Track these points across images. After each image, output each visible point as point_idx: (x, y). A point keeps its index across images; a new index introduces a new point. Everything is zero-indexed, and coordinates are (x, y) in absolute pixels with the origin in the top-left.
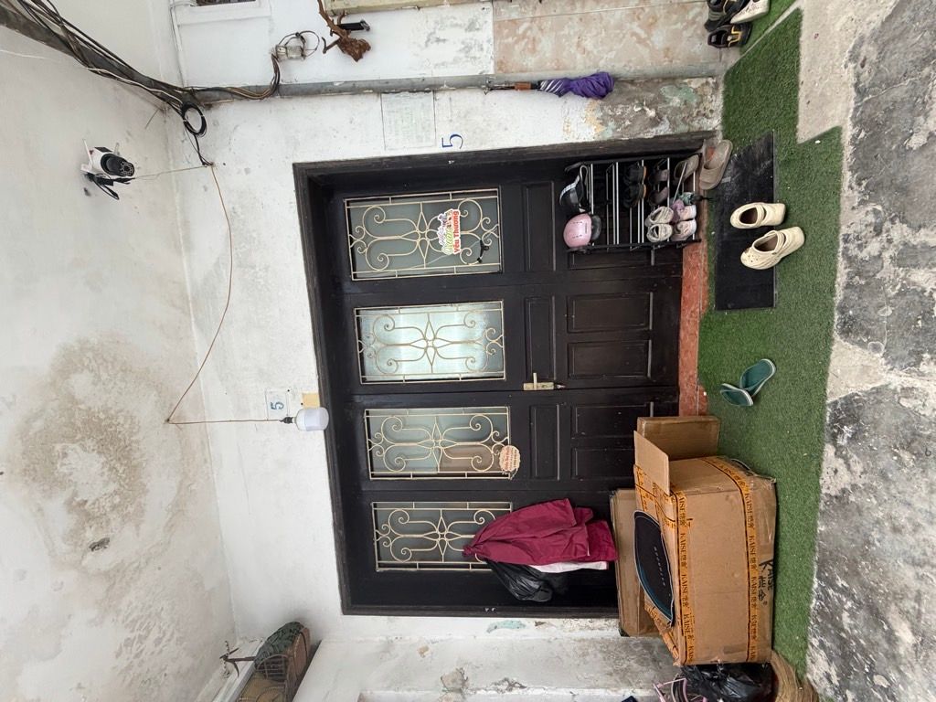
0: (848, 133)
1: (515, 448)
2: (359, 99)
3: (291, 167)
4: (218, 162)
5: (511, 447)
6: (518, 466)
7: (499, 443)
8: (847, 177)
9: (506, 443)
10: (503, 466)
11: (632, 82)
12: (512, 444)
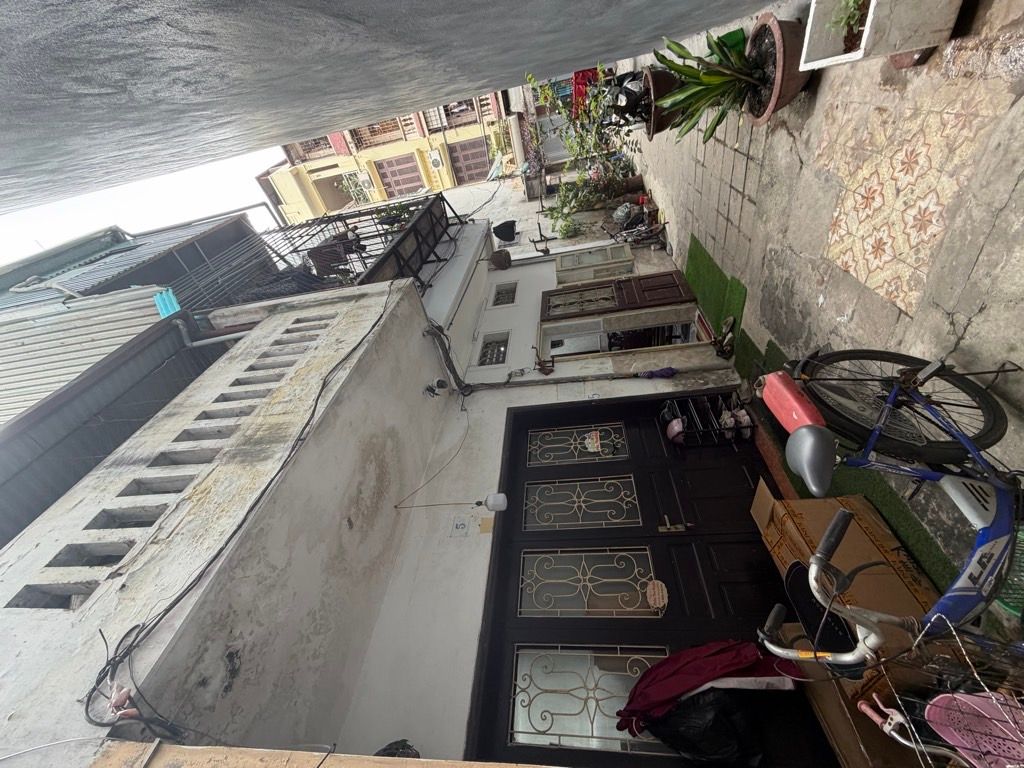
0: (773, 339)
1: (660, 583)
2: (547, 387)
3: (506, 410)
4: (469, 409)
5: (656, 582)
6: (666, 601)
7: (644, 580)
8: (781, 348)
9: (651, 579)
10: (651, 603)
11: (686, 372)
12: (656, 579)
